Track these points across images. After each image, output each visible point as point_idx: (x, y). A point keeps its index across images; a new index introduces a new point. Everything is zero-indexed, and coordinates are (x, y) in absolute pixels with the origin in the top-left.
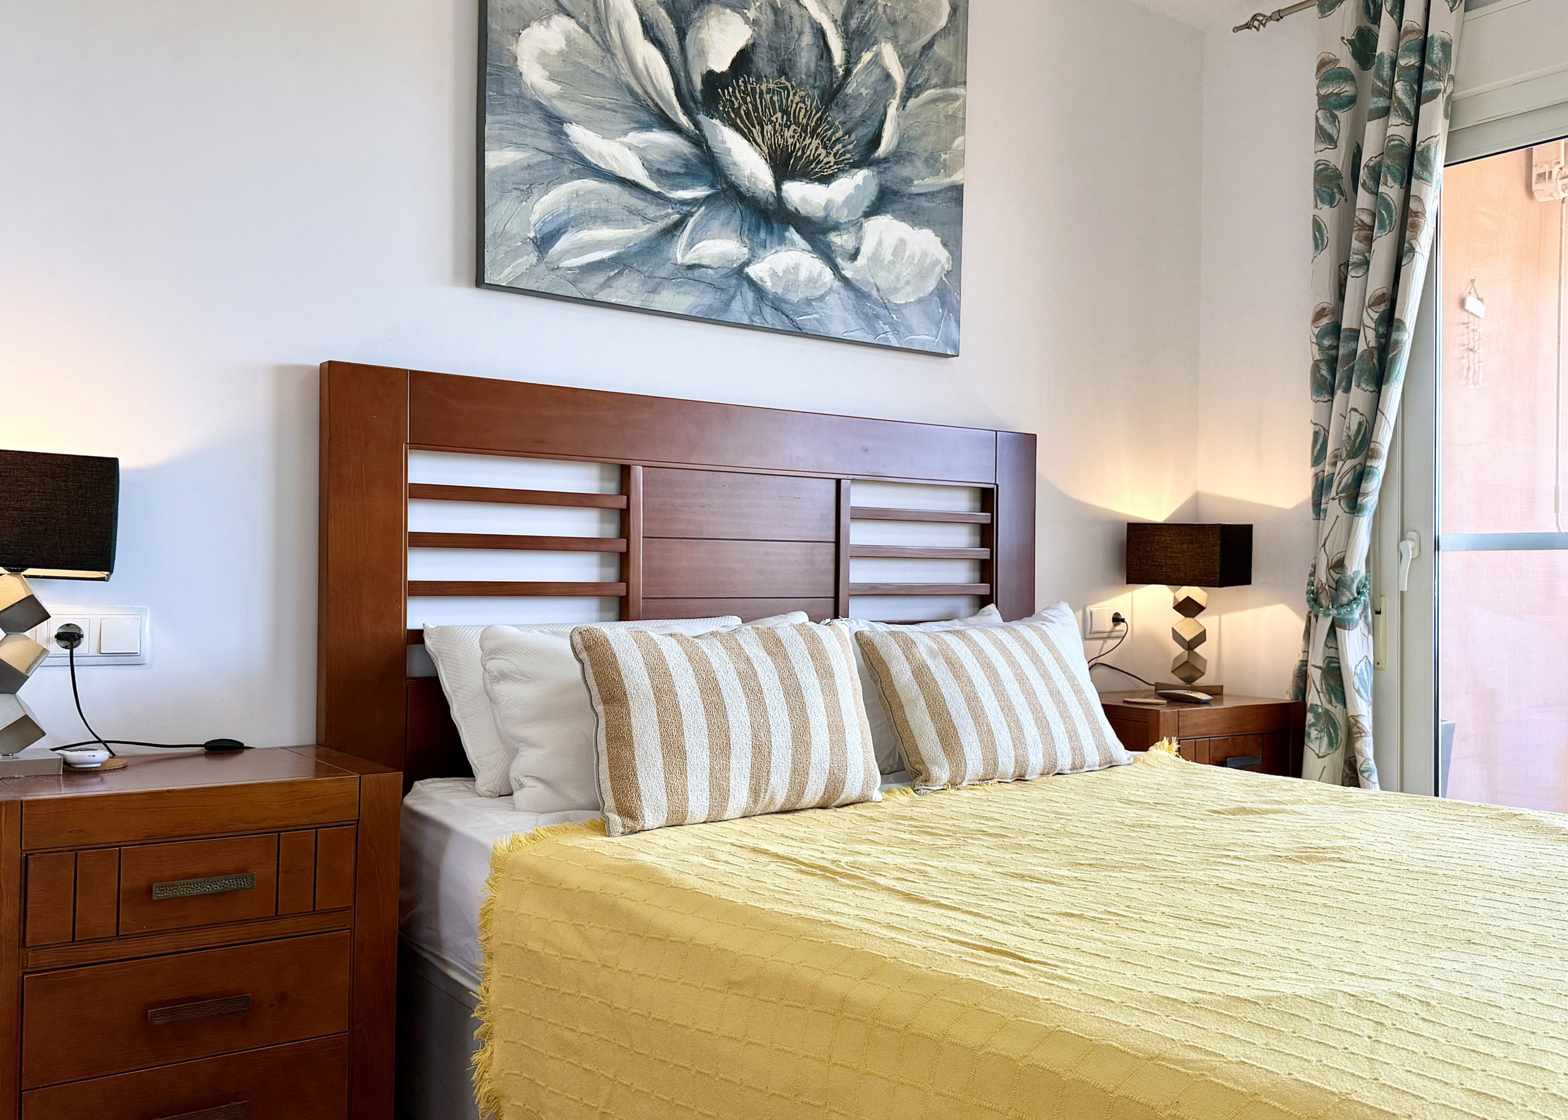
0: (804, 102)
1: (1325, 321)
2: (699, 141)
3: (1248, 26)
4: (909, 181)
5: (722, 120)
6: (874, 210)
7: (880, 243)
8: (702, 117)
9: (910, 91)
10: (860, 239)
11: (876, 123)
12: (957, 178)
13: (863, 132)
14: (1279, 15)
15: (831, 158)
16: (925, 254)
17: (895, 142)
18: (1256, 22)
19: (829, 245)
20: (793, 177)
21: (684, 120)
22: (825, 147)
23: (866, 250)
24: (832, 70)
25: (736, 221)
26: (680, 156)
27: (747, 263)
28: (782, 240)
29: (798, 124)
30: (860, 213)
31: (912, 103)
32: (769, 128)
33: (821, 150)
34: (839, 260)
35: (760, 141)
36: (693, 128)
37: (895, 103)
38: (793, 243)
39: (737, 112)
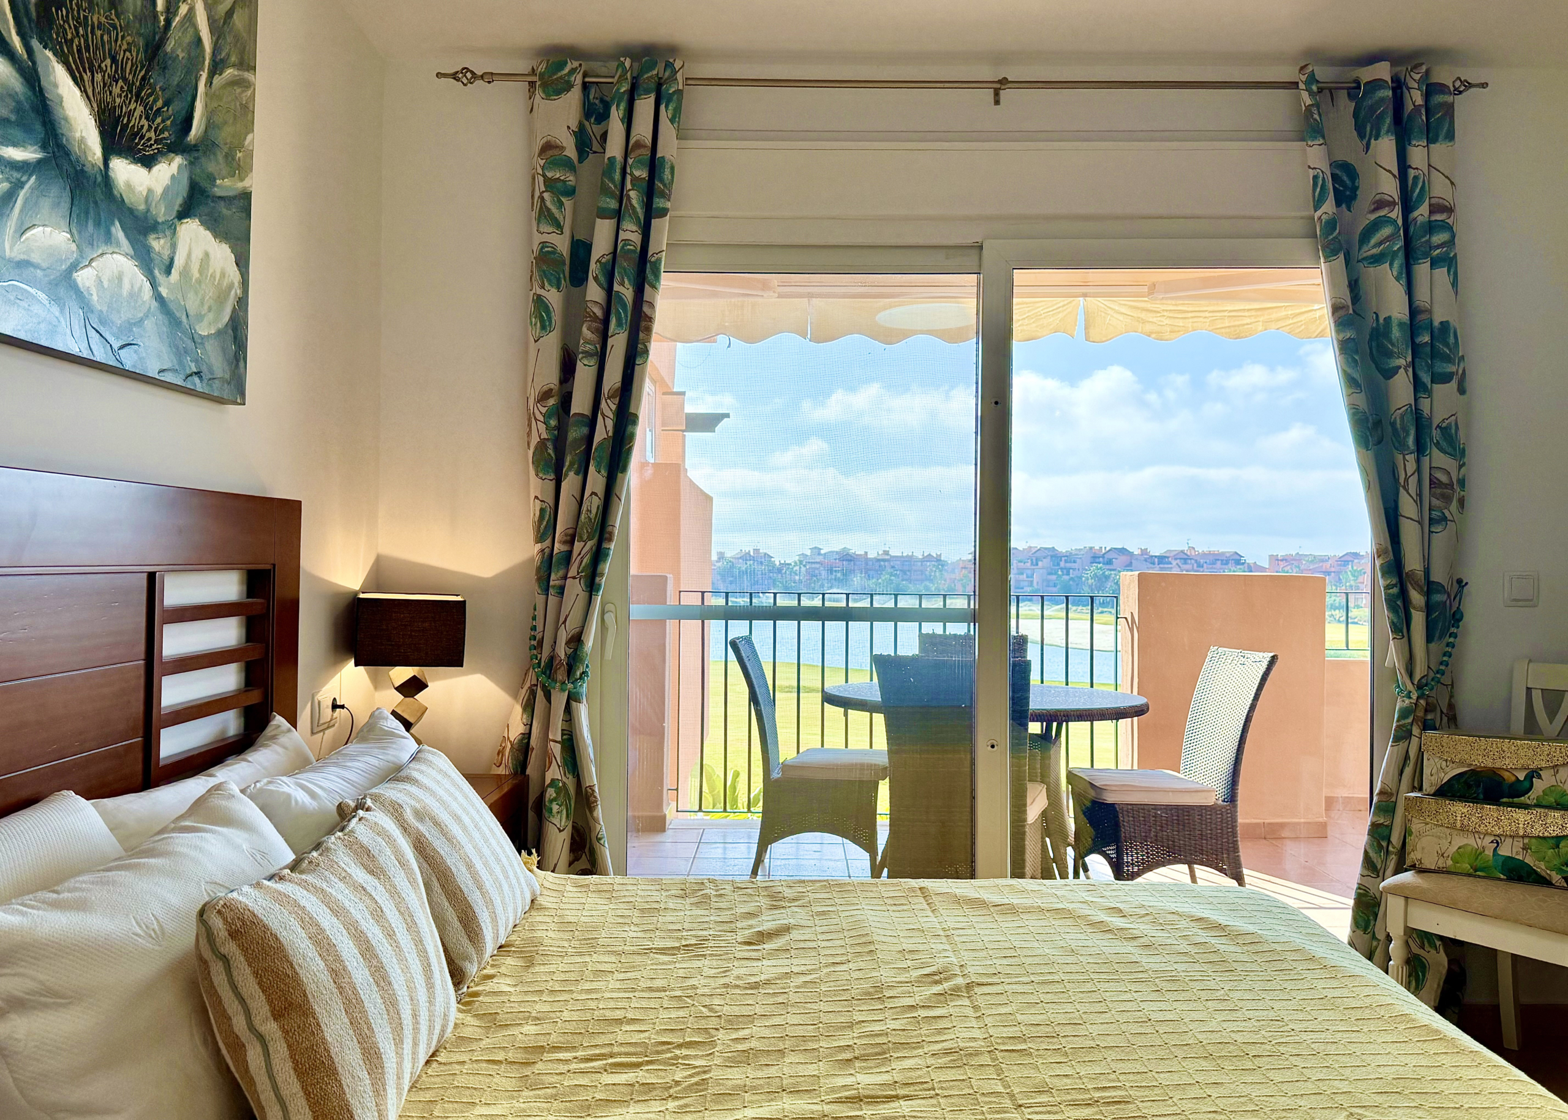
0: (130, 52)
1: (551, 402)
2: (31, 76)
3: (454, 76)
4: (212, 179)
5: (55, 54)
6: (184, 213)
7: (189, 255)
8: (35, 44)
9: (217, 68)
10: (174, 247)
11: (189, 99)
12: (246, 183)
13: (176, 107)
14: (489, 77)
15: (152, 134)
16: (223, 274)
17: (203, 127)
18: (464, 76)
19: (148, 249)
20: (120, 153)
21: (16, 41)
22: (147, 118)
23: (179, 261)
24: (155, 16)
25: (66, 204)
26: (12, 95)
27: (74, 267)
28: (108, 238)
29: (125, 80)
30: (174, 214)
31: (217, 80)
32: (98, 77)
33: (144, 122)
34: (156, 272)
35: (90, 94)
36: (26, 56)
37: (204, 76)
38: (118, 244)
39: (70, 48)
